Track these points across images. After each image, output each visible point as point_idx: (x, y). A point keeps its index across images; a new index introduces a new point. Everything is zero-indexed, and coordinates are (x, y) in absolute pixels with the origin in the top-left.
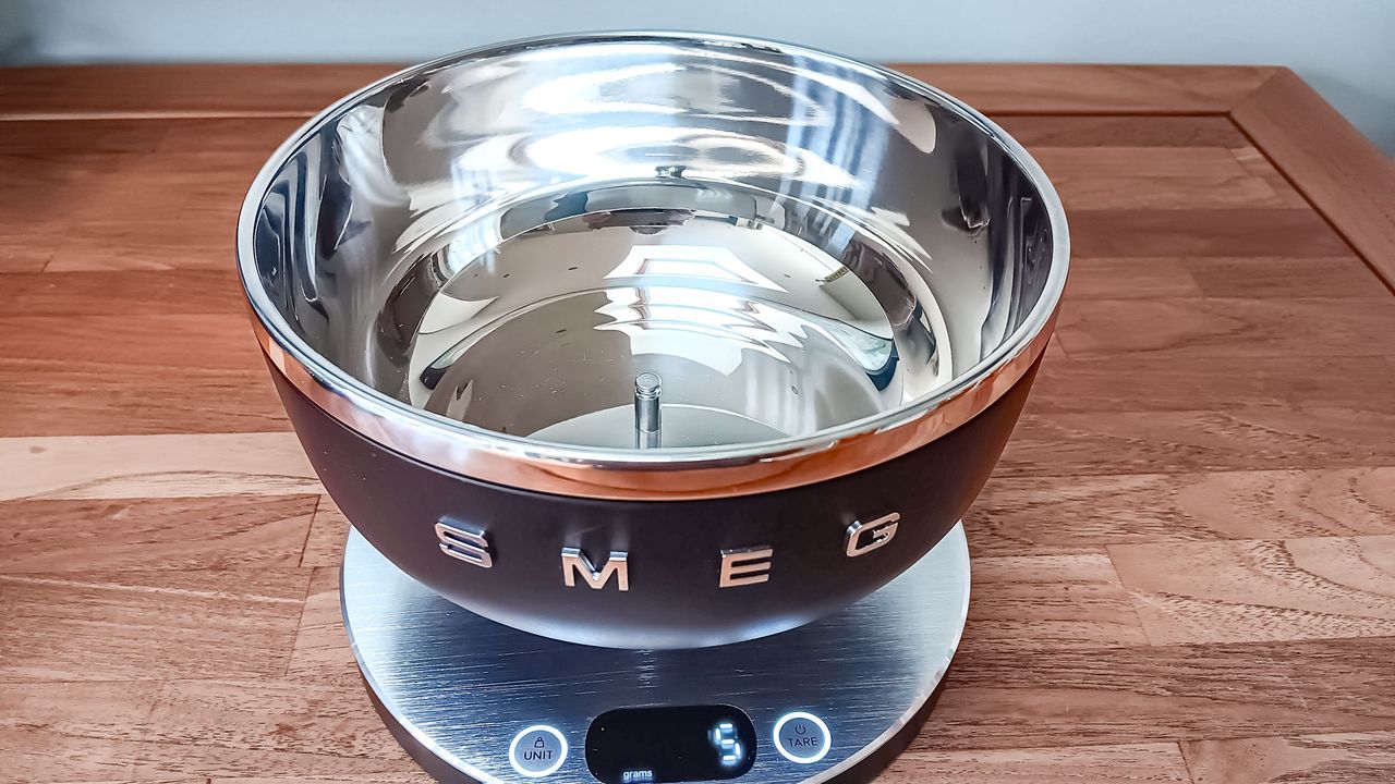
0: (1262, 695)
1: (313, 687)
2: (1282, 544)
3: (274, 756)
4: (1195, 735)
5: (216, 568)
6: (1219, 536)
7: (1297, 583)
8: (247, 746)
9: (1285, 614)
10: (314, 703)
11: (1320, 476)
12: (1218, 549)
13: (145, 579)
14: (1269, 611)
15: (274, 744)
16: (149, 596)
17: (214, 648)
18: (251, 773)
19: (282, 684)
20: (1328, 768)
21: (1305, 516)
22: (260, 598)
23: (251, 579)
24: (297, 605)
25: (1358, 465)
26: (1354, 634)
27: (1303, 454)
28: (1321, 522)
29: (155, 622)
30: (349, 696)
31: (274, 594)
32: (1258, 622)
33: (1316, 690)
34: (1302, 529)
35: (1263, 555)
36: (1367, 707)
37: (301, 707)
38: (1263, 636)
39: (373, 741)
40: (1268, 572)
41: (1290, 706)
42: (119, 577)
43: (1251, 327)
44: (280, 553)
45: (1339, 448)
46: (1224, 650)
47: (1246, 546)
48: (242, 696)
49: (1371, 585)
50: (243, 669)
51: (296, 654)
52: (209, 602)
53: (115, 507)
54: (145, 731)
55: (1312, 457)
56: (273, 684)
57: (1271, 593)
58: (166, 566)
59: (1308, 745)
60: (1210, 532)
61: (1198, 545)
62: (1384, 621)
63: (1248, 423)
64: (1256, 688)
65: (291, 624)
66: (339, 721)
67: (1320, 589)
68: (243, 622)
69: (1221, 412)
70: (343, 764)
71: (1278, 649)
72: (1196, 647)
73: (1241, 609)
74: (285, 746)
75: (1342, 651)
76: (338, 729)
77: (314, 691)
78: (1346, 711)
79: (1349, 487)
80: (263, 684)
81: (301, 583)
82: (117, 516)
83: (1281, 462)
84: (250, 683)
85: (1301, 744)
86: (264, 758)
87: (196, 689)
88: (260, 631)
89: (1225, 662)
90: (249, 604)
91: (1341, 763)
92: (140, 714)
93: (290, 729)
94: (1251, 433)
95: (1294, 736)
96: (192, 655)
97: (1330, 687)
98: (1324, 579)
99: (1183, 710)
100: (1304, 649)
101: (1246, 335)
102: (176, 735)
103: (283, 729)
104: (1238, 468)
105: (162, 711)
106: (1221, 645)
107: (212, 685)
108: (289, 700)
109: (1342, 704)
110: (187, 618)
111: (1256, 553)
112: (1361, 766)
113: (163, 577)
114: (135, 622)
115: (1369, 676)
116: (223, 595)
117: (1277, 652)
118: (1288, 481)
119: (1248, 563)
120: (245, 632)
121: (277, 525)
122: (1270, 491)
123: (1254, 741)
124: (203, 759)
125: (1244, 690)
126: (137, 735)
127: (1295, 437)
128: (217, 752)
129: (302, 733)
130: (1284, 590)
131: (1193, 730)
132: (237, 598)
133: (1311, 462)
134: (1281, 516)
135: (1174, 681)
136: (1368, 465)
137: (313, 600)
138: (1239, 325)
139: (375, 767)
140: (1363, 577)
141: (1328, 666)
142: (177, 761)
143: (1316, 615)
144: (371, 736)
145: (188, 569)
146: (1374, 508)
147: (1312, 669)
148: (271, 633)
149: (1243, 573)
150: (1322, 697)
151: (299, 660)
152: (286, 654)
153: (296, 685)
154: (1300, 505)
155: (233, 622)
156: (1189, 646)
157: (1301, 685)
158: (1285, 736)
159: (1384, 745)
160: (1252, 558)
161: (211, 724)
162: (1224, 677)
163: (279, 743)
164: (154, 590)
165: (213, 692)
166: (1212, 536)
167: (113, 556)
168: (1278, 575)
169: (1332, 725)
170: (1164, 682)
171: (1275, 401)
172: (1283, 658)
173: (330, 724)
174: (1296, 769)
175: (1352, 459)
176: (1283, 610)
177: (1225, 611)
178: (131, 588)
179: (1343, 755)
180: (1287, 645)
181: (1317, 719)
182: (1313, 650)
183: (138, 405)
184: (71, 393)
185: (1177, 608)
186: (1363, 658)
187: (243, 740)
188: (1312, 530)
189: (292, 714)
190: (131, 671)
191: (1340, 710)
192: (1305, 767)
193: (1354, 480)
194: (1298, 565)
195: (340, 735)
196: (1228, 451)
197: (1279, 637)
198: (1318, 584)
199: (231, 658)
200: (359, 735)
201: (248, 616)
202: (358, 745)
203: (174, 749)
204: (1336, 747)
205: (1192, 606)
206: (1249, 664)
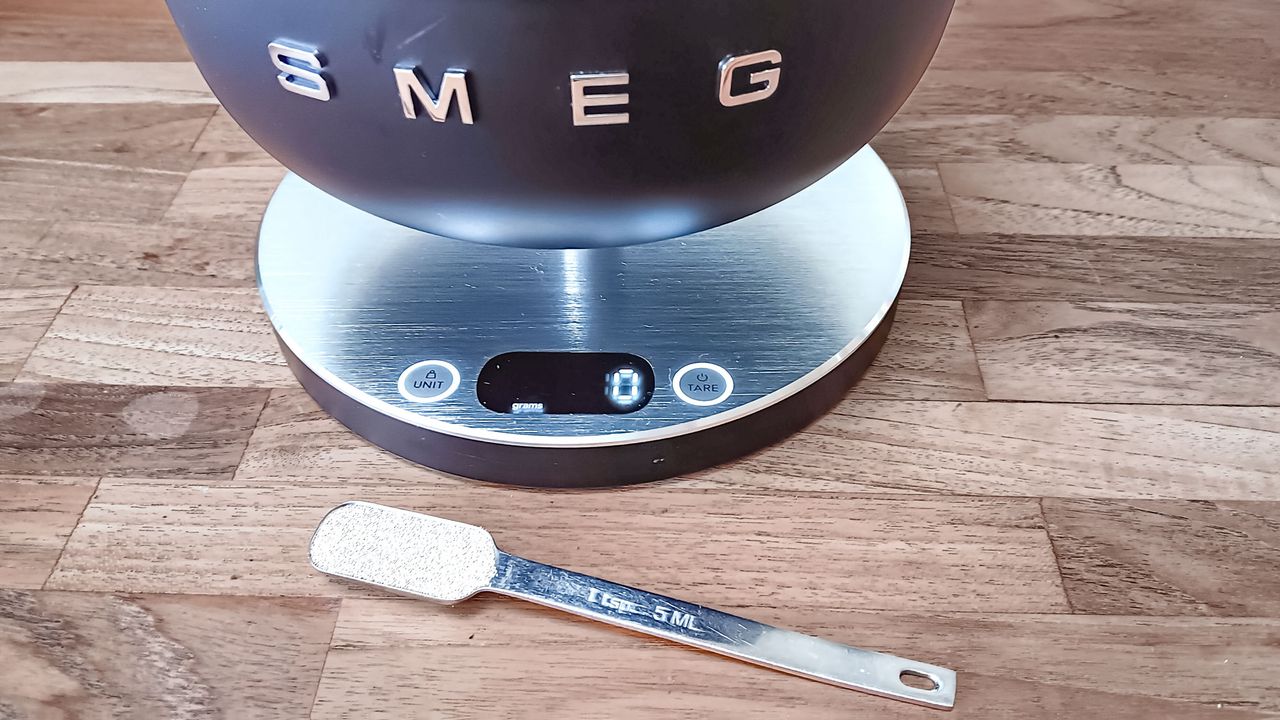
0: (1057, 272)
1: (181, 230)
2: (1113, 168)
3: (137, 272)
4: (980, 297)
5: (119, 150)
6: (1051, 159)
7: (1119, 195)
8: (115, 265)
9: (1100, 217)
10: (180, 240)
11: (1168, 122)
12: (1049, 168)
13: (57, 156)
14: (1085, 215)
15: (138, 265)
16: (57, 167)
17: (102, 202)
18: (113, 282)
19: (155, 227)
20: (1108, 327)
21: (1144, 149)
22: (151, 171)
23: (145, 158)
24: (181, 176)
25: (1208, 115)
26: (1165, 234)
27: (1156, 105)
28: (1158, 154)
29: (56, 183)
30: (210, 237)
31: (164, 168)
32: (1072, 221)
33: (1113, 271)
34: (1136, 158)
35: (1092, 175)
36: (1162, 287)
37: (168, 242)
38: (1073, 232)
39: (223, 267)
40: (1092, 187)
41: (1084, 281)
42: (36, 154)
43: (1134, 13)
44: (176, 142)
45: (1195, 103)
46: (1031, 239)
47: (1076, 168)
48: (118, 233)
49: (1195, 201)
50: (124, 215)
51: (172, 208)
52: (106, 172)
53: (43, 109)
54: (31, 253)
55: (1165, 108)
56: (147, 227)
57: (1091, 203)
58: (75, 147)
59: (1092, 309)
60: (1044, 157)
61: (1031, 165)
62: (1198, 226)
63: (1108, 82)
64: (1053, 267)
65: (172, 188)
66: (197, 253)
67: (1142, 200)
68: (131, 186)
69: (1085, 74)
70: (194, 281)
71: (1083, 241)
72: (1003, 236)
73: (1056, 212)
74: (146, 267)
75: (1149, 245)
76: (196, 258)
77: (181, 233)
78: (1139, 287)
79: (1196, 131)
80: (138, 226)
81: (186, 162)
82: (42, 114)
83: (1134, 109)
84: (128, 226)
85: (1086, 308)
86: (128, 273)
87: (82, 227)
88: (146, 192)
89: (1028, 247)
90: (141, 174)
91: (1122, 323)
92: (29, 243)
93: (155, 256)
94: (1109, 88)
95: (1079, 301)
96: (84, 205)
97: (1128, 270)
98: (1147, 194)
99: (975, 279)
100: (1110, 242)
101: (1128, 19)
102: (57, 256)
103: (148, 256)
104: (1088, 113)
105: (48, 241)
106: (1029, 236)
107: (95, 226)
108: (158, 237)
109: (1136, 282)
110: (84, 181)
111: (1084, 173)
112: (1140, 326)
113: (72, 155)
114: (41, 182)
115: (1170, 263)
116: (120, 168)
117: (1081, 243)
118: (1135, 125)
119: (1077, 180)
120: (131, 193)
121: (177, 124)
122: (1116, 130)
123: (1039, 303)
124: (75, 273)
125: (1041, 268)
126: (24, 255)
127: (1152, 93)
128: (88, 269)
129: (164, 259)
130: (1105, 200)
131: (982, 293)
132: (131, 170)
133: (1162, 111)
134: (1120, 148)
135: (973, 259)
136: (1221, 115)
137: (195, 174)
138: (1123, 12)
139: (220, 283)
140: (1189, 194)
141: (1130, 256)
142: (52, 273)
143: (1131, 219)
144: (223, 264)
145: (96, 150)
146: (1216, 146)
147: (1114, 257)
148: (154, 194)
149: (1067, 186)
150: (1118, 277)
151: (175, 212)
152: (164, 208)
153: (168, 228)
154: (1141, 141)
155: (123, 185)
156: (995, 235)
157: (1100, 267)
158: (1071, 302)
159: (1169, 313)
160: (1080, 177)
161: (88, 250)
162: (1024, 258)
163: (143, 265)
164: (61, 162)
165: (95, 230)
166: (1046, 159)
167: (35, 141)
168: (1103, 189)
169: (1121, 296)
170: (962, 259)
171: (1141, 67)
172: (1087, 247)
173: (189, 254)
174: (1075, 325)
175: (1205, 111)
176: (1099, 214)
177: (1040, 213)
178: (43, 161)
179: (1126, 318)
180: (1095, 238)
181: (1107, 291)
182: (1121, 243)
183: (79, 43)
184: (24, 34)
185: (993, 209)
186: (1169, 251)
187: (113, 262)
188: (1147, 158)
189: (158, 246)
190: (29, 214)
191: (1133, 286)
192: (1085, 325)
193: (1202, 126)
194: (1125, 182)
195: (197, 262)
196: (1083, 101)
197: (1088, 232)
198: (1140, 197)
199: (114, 208)
200: (213, 262)
201: (138, 182)
202: (210, 270)
203: (52, 265)
204: (1120, 312)
205: (1008, 207)
206: (1051, 250)
